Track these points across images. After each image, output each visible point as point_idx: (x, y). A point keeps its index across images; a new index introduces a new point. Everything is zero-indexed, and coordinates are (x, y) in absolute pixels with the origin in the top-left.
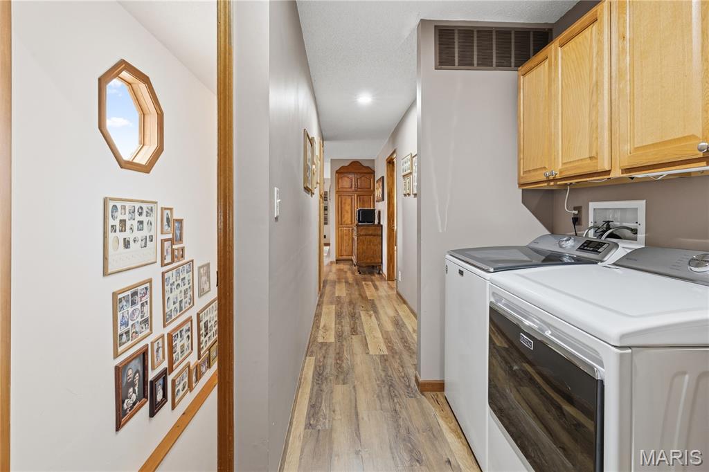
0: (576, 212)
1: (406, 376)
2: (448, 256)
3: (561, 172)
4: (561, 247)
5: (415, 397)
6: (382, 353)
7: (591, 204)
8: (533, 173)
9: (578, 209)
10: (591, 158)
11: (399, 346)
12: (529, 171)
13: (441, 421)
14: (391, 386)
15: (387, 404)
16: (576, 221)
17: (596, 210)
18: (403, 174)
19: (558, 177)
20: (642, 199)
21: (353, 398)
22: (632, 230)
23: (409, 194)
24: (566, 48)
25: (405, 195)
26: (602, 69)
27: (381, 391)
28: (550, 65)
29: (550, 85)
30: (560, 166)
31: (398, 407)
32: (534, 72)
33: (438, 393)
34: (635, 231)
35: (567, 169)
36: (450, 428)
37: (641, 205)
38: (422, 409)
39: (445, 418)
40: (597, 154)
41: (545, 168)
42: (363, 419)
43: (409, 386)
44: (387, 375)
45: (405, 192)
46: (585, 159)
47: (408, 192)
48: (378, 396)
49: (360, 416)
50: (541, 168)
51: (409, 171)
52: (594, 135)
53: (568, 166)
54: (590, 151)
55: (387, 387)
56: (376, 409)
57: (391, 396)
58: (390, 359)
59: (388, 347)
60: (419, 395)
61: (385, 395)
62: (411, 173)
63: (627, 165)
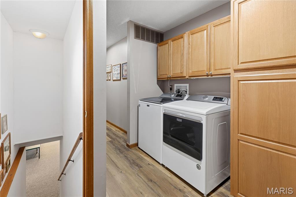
0: (171, 87)
1: (122, 145)
2: (140, 101)
3: (172, 76)
4: (171, 96)
5: (129, 150)
6: (109, 140)
7: (175, 85)
8: (163, 76)
9: (171, 86)
10: (181, 73)
11: (114, 137)
12: (162, 75)
13: (141, 155)
14: (119, 150)
15: (122, 155)
16: (171, 89)
17: (176, 86)
18: (107, 72)
19: (171, 77)
20: (188, 83)
21: (108, 157)
22: (186, 91)
23: (110, 80)
24: (174, 42)
25: (107, 80)
26: (184, 50)
27: (117, 152)
28: (169, 46)
29: (169, 52)
30: (172, 74)
31: (126, 155)
32: (163, 46)
33: (135, 147)
34: (186, 92)
35: (174, 75)
36: (144, 155)
37: (188, 85)
38: (133, 153)
39: (141, 153)
40: (183, 72)
41: (167, 74)
42: (116, 162)
43: (125, 148)
44: (116, 147)
45: (107, 79)
46: (179, 73)
47: (109, 79)
48: (117, 154)
49: (115, 162)
50: (166, 74)
51: (110, 71)
52: (182, 67)
53: (174, 74)
54: (181, 71)
55: (118, 150)
56: (119, 158)
57: (122, 153)
58: (113, 141)
59: (110, 138)
60: (130, 149)
61: (119, 153)
62: (111, 72)
63: (190, 75)
